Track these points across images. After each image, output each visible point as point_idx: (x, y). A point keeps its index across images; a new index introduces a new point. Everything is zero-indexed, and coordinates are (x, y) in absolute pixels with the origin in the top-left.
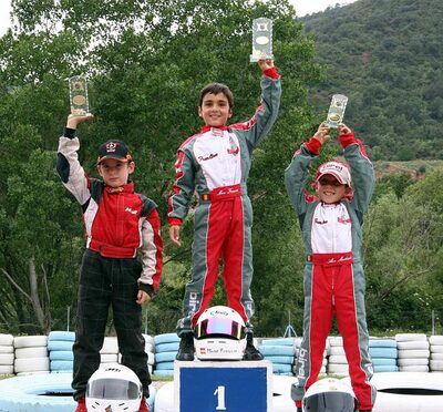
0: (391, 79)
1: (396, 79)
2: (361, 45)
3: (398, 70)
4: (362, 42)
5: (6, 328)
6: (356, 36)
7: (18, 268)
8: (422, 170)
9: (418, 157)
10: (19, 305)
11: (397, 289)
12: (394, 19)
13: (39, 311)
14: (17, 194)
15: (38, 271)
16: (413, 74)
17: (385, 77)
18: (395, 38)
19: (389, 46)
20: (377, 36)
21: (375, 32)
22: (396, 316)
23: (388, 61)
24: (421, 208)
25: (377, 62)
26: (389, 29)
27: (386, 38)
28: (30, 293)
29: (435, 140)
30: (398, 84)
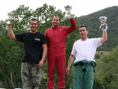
0: (95, 32)
1: (96, 33)
2: (89, 25)
3: (97, 31)
4: (89, 24)
5: (5, 87)
6: (87, 22)
7: (8, 73)
8: (102, 53)
9: (101, 50)
10: (8, 82)
11: (96, 80)
12: (96, 19)
13: (13, 84)
14: (9, 56)
15: (13, 74)
16: (100, 31)
17: (94, 32)
18: (96, 23)
19: (95, 25)
20: (92, 23)
21: (92, 22)
22: (95, 87)
23: (95, 28)
24: (101, 62)
25: (92, 29)
26: (95, 21)
27: (94, 23)
28: (10, 79)
29: (105, 47)
30: (97, 34)
